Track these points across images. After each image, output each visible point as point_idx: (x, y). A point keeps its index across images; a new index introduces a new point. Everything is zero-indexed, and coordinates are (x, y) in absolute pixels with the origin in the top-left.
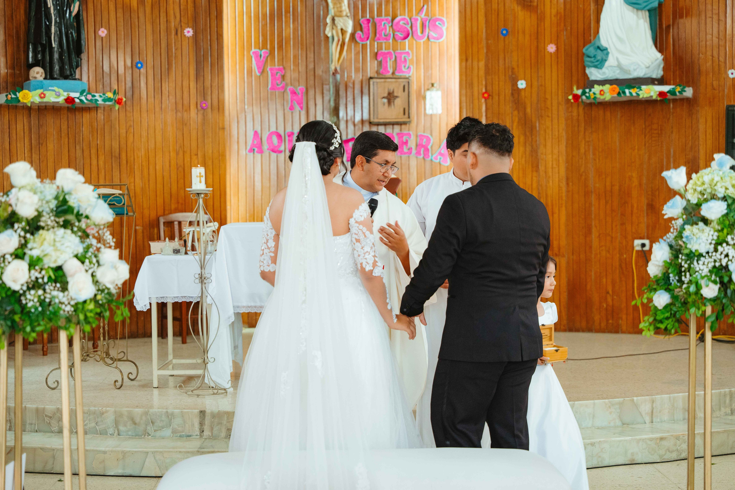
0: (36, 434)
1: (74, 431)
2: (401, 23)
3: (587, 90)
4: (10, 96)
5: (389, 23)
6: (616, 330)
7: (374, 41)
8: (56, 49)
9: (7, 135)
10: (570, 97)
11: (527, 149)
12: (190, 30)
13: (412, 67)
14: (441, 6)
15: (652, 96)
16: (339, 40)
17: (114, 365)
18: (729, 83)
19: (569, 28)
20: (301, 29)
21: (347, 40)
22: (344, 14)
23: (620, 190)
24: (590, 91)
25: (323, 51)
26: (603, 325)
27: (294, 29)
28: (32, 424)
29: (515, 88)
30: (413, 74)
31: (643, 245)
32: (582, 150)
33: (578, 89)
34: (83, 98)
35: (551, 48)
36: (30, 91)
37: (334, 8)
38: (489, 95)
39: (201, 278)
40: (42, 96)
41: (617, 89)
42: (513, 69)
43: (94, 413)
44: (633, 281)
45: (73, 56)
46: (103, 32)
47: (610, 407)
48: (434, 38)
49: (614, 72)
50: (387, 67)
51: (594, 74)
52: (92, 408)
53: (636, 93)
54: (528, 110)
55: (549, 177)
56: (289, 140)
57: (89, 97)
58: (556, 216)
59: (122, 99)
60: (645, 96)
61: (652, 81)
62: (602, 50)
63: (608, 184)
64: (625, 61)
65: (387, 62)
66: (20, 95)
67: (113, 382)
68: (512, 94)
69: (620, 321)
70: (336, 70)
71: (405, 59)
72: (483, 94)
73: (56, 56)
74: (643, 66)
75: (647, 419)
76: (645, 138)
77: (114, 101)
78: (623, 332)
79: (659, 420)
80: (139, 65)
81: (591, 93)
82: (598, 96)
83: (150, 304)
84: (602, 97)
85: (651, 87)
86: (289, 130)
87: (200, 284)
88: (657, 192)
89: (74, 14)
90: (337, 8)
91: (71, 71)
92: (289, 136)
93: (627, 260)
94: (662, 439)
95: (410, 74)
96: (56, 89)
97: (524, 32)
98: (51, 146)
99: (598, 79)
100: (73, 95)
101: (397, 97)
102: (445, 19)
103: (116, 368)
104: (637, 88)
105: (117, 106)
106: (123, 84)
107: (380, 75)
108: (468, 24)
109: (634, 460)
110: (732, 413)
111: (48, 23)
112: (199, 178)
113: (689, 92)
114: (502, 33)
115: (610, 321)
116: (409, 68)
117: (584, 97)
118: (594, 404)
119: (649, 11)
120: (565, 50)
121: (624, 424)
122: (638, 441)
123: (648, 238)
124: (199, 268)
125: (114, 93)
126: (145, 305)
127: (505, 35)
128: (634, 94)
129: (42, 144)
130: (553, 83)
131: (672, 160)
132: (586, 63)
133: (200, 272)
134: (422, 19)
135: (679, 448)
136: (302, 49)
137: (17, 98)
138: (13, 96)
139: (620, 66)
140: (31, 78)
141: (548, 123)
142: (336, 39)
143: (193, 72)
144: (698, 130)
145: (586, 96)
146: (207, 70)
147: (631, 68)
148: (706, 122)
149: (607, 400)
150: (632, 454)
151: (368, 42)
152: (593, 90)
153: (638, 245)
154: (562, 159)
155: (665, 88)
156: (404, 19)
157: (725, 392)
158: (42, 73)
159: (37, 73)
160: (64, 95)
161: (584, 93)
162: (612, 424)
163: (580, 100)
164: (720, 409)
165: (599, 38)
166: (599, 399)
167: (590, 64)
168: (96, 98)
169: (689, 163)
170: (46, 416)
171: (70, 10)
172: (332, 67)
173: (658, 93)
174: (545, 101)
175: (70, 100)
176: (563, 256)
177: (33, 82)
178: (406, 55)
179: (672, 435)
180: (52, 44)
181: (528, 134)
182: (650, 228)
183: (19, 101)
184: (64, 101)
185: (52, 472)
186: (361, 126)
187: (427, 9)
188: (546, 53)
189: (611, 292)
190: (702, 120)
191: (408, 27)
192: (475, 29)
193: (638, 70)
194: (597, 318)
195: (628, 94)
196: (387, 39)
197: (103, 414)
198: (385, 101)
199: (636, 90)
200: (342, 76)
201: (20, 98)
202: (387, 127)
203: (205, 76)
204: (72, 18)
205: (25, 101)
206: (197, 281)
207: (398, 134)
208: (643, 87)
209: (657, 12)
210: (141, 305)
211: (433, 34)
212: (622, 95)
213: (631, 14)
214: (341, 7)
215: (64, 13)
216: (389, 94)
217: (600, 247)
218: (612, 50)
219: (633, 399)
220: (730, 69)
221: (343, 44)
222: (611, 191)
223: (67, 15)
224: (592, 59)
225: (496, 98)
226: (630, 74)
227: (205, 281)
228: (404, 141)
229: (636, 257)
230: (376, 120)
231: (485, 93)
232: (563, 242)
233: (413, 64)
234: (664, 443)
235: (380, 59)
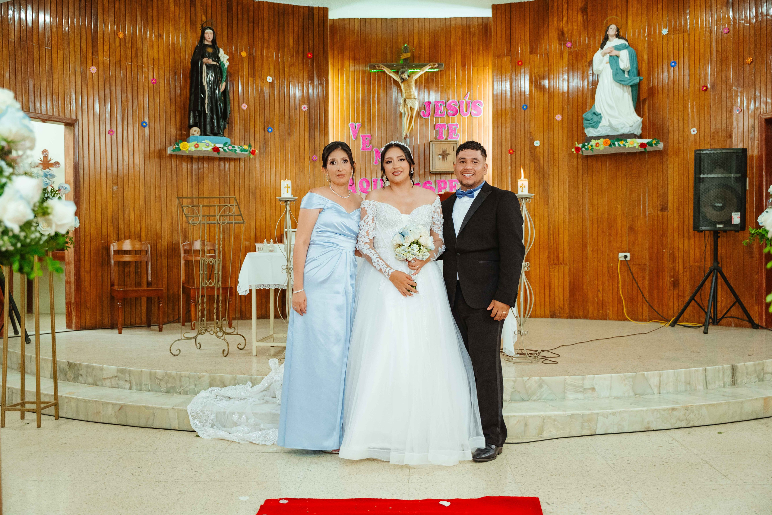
0: (148, 393)
1: (178, 391)
2: (452, 104)
3: (586, 144)
4: (175, 147)
5: (444, 104)
6: (605, 317)
7: (433, 117)
8: (208, 114)
9: (175, 176)
10: (573, 150)
11: (541, 189)
12: (306, 106)
13: (459, 134)
14: (480, 93)
15: (635, 147)
16: (408, 115)
17: (223, 337)
18: (692, 139)
19: (571, 103)
20: (383, 108)
21: (414, 115)
22: (413, 97)
23: (608, 217)
24: (589, 144)
25: (398, 124)
26: (595, 314)
27: (379, 109)
28: (146, 385)
29: (532, 146)
30: (460, 139)
31: (626, 257)
32: (581, 189)
33: (578, 143)
34: (226, 148)
35: (559, 117)
36: (189, 142)
37: (405, 93)
38: (513, 152)
39: (287, 269)
40: (197, 146)
41: (609, 142)
42: (531, 133)
43: (194, 377)
44: (618, 283)
45: (221, 120)
46: (244, 106)
47: (624, 380)
48: (475, 115)
49: (606, 130)
50: (442, 134)
51: (590, 132)
52: (192, 373)
53: (623, 144)
54: (542, 161)
55: (556, 209)
56: (374, 185)
57: (230, 147)
58: (561, 236)
59: (255, 151)
60: (630, 147)
61: (634, 136)
62: (597, 115)
63: (600, 213)
64: (614, 122)
65: (442, 131)
66: (181, 145)
67: (221, 351)
68: (530, 150)
69: (608, 312)
70: (406, 135)
71: (455, 129)
72: (509, 151)
73: (208, 120)
74: (628, 126)
75: (656, 391)
76: (627, 178)
77: (248, 152)
78: (610, 319)
79: (665, 392)
80: (270, 130)
81: (589, 145)
82: (594, 147)
83: (250, 290)
84: (597, 148)
85: (634, 140)
86: (374, 177)
87: (287, 274)
88: (636, 219)
89: (222, 90)
90: (408, 93)
91: (218, 131)
92: (374, 182)
93: (614, 267)
94: (673, 409)
95: (458, 140)
96: (207, 141)
97: (539, 107)
98: (206, 184)
99: (594, 136)
100: (218, 146)
101: (449, 154)
102: (482, 102)
103: (224, 340)
104: (624, 141)
105: (252, 156)
106: (259, 143)
107: (438, 139)
108: (499, 102)
109: (649, 428)
110: (724, 386)
111: (203, 96)
112: (286, 189)
113: (661, 146)
114: (523, 108)
115: (601, 312)
116: (457, 135)
117: (583, 149)
118: (611, 377)
119: (631, 86)
120: (568, 119)
121: (636, 395)
122: (653, 411)
123: (629, 252)
124: (287, 262)
125: (250, 146)
126: (245, 291)
127: (525, 109)
128: (622, 145)
129: (200, 182)
130: (560, 142)
131: (647, 195)
132: (585, 125)
133: (287, 265)
134: (467, 102)
135: (688, 417)
136: (383, 122)
137: (179, 148)
138: (177, 147)
139: (611, 126)
140: (191, 135)
141: (556, 170)
142: (407, 114)
143: (307, 134)
144: (667, 173)
145: (585, 148)
146: (318, 133)
147: (619, 127)
148: (673, 167)
149: (622, 374)
150: (648, 423)
151: (429, 117)
152: (591, 143)
153: (621, 257)
154: (566, 196)
155: (645, 141)
156: (453, 102)
157: (719, 368)
158: (198, 131)
159: (195, 131)
160: (212, 146)
161: (584, 146)
162: (626, 395)
163: (581, 151)
164: (715, 382)
165: (594, 107)
166: (615, 373)
167: (588, 125)
168: (235, 148)
169: (660, 197)
170: (157, 378)
171: (219, 88)
172: (404, 134)
173: (639, 144)
174: (553, 155)
175: (216, 149)
176: (566, 264)
177: (191, 137)
178: (456, 127)
179: (682, 407)
180: (205, 111)
181: (541, 178)
182: (631, 245)
183: (180, 150)
184: (212, 150)
185: (153, 427)
186: (424, 175)
187: (470, 94)
188: (554, 121)
189: (601, 291)
190: (670, 166)
191: (457, 107)
192: (504, 107)
193: (624, 128)
194: (591, 309)
195: (617, 145)
196: (442, 115)
197: (200, 378)
198: (441, 157)
199: (623, 142)
200: (411, 140)
201: (181, 148)
202: (442, 176)
203: (316, 139)
204: (220, 93)
205: (184, 150)
206: (285, 271)
207: (449, 181)
208: (629, 140)
209: (637, 86)
210: (242, 290)
211: (474, 112)
212: (613, 146)
213: (619, 89)
214: (410, 92)
215: (215, 90)
216: (443, 152)
217: (593, 258)
218: (604, 115)
219: (644, 374)
220: (692, 128)
221: (412, 117)
222: (602, 218)
223: (217, 91)
224: (590, 122)
225: (518, 152)
226: (618, 131)
227: (290, 271)
228: (454, 185)
229: (620, 265)
230: (434, 170)
231: (511, 150)
232: (566, 255)
233: (460, 133)
234: (675, 413)
235: (438, 129)
